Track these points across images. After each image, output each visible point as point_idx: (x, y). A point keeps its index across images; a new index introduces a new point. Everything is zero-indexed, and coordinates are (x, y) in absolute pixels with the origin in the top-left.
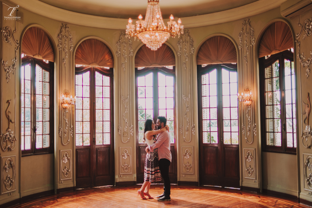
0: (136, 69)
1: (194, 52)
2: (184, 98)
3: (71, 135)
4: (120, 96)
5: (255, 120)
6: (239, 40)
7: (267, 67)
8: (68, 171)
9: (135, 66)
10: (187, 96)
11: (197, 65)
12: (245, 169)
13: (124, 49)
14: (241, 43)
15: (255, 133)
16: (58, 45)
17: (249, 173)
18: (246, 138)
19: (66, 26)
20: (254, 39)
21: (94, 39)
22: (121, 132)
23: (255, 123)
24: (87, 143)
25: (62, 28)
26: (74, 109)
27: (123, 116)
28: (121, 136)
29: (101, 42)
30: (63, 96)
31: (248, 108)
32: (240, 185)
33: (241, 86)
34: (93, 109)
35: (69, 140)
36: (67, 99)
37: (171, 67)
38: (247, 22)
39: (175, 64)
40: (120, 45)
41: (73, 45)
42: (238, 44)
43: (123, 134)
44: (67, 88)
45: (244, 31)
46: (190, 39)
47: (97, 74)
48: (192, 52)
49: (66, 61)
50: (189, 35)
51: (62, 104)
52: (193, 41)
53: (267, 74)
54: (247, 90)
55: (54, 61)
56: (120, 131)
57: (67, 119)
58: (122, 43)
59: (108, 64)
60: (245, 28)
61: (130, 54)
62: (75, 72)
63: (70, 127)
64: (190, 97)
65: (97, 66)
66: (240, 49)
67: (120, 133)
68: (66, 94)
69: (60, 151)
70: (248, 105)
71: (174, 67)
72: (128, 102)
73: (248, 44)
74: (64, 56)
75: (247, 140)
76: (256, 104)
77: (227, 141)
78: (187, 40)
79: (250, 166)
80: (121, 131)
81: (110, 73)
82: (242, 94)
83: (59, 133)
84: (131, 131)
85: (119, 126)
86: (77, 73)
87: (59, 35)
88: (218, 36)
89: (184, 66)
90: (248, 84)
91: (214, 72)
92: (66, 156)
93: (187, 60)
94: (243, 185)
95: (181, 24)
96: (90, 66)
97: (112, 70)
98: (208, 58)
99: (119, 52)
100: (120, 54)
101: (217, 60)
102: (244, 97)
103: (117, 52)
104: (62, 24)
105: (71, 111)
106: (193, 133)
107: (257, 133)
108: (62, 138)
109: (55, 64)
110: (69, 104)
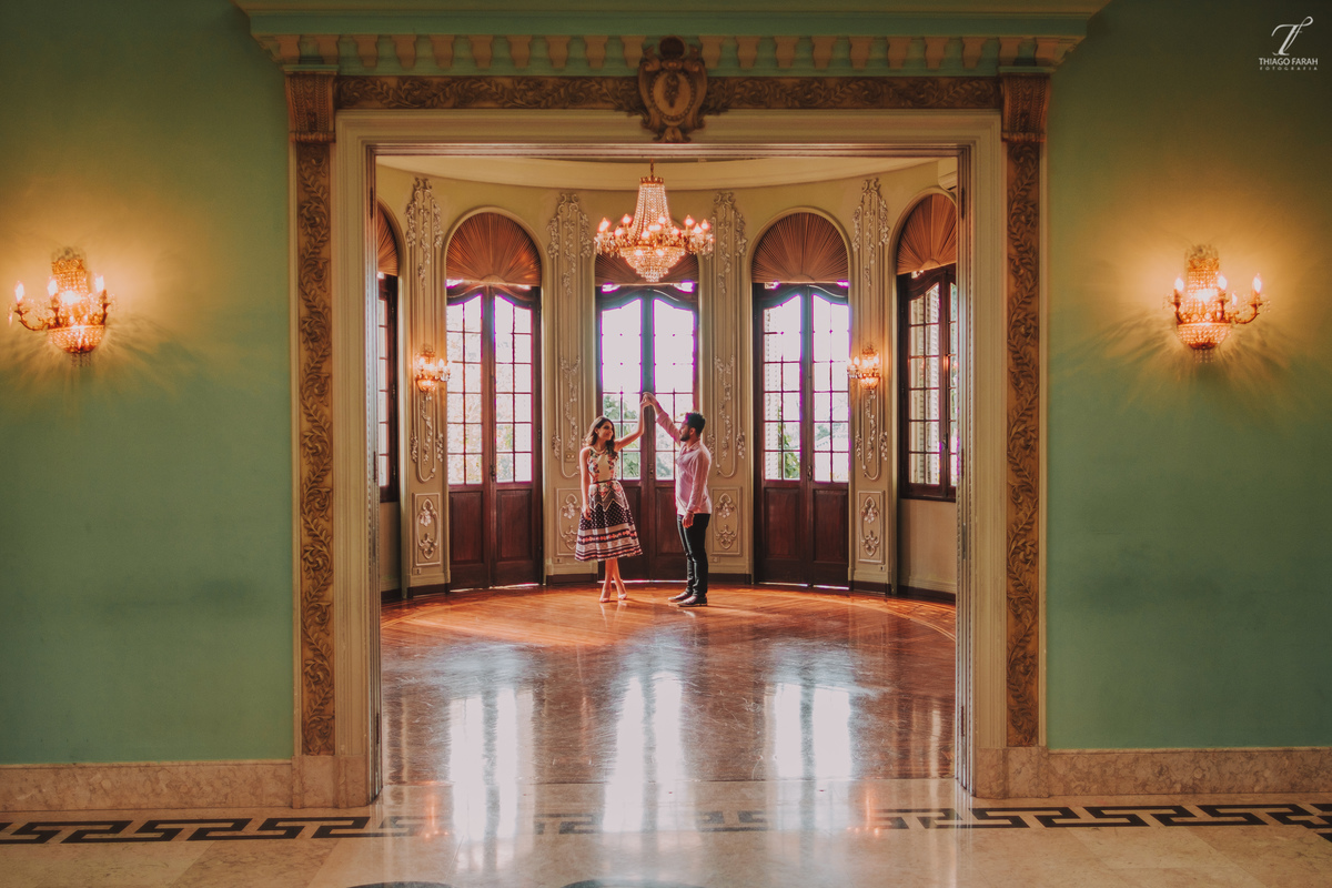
0: (598, 290)
1: (744, 250)
2: (718, 366)
3: (440, 456)
4: (559, 359)
5: (884, 425)
6: (853, 228)
7: (915, 297)
8: (432, 545)
9: (597, 281)
10: (725, 362)
11: (753, 284)
12: (860, 540)
13: (568, 239)
14: (858, 236)
15: (883, 455)
16: (407, 233)
17: (869, 548)
18: (864, 467)
19: (425, 183)
20: (886, 229)
21: (492, 214)
22: (560, 452)
23: (884, 431)
24: (476, 477)
25: (415, 190)
26: (443, 392)
27: (565, 410)
28: (560, 460)
29: (509, 219)
30: (422, 360)
31: (871, 394)
32: (849, 579)
33: (859, 342)
34: (490, 388)
35: (434, 470)
36: (431, 368)
37: (687, 287)
38: (872, 185)
39: (697, 279)
40: (558, 227)
41: (442, 232)
42: (850, 236)
43: (566, 457)
44: (429, 342)
45: (866, 206)
46: (736, 217)
47: (498, 300)
48: (741, 251)
49: (426, 273)
50: (733, 208)
51: (417, 379)
52: (742, 222)
53: (916, 314)
54: (870, 351)
55: (398, 274)
56: (557, 449)
57: (429, 419)
58: (563, 223)
59: (527, 277)
60: (867, 200)
61: (582, 252)
62: (448, 299)
63: (437, 437)
64: (733, 365)
65: (498, 283)
66: (855, 250)
67: (557, 454)
68: (428, 354)
69: (413, 495)
70: (869, 388)
71: (696, 287)
72: (577, 375)
73: (873, 241)
74: (421, 260)
75: (867, 470)
76: (887, 385)
77: (821, 474)
78: (728, 218)
79: (872, 533)
80: (560, 447)
81: (531, 300)
82: (857, 361)
83: (411, 451)
85: (555, 436)
86: (451, 302)
87: (409, 208)
88: (804, 214)
89: (721, 284)
90: (872, 336)
91: (795, 303)
92: (428, 509)
93: (728, 270)
94: (855, 579)
95: (707, 232)
96: (482, 284)
97: (536, 292)
98: (780, 266)
99: (556, 247)
100: (558, 251)
101: (802, 273)
102: (860, 368)
103: (550, 247)
104: (417, 179)
105: (438, 398)
106: (740, 454)
107: (889, 455)
108: (417, 464)
109: (400, 280)
110: (434, 379)
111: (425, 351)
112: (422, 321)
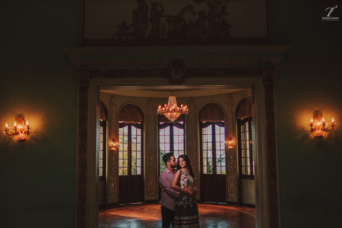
0: (159, 124)
1: (197, 113)
2: (190, 144)
3: (116, 168)
4: (148, 142)
5: (235, 159)
6: (225, 107)
7: (242, 125)
8: (114, 192)
9: (158, 121)
10: (192, 142)
11: (199, 122)
12: (229, 190)
13: (151, 111)
14: (227, 109)
15: (235, 167)
16: (109, 109)
17: (232, 193)
19: (114, 97)
20: (234, 107)
21: (131, 104)
24: (126, 174)
25: (111, 98)
26: (118, 150)
29: (135, 106)
30: (112, 143)
31: (231, 150)
32: (227, 201)
33: (227, 137)
34: (130, 150)
35: (115, 172)
36: (114, 144)
37: (182, 123)
38: (230, 96)
39: (185, 120)
40: (148, 108)
41: (118, 109)
42: (225, 109)
44: (114, 138)
45: (229, 101)
46: (195, 104)
47: (132, 127)
48: (196, 113)
49: (114, 120)
50: (194, 102)
52: (196, 106)
53: (242, 129)
54: (231, 139)
55: (106, 120)
57: (114, 158)
58: (149, 106)
59: (140, 120)
61: (154, 114)
63: (116, 163)
64: (194, 143)
65: (132, 122)
66: (226, 113)
67: (147, 167)
68: (114, 141)
69: (109, 179)
71: (184, 123)
72: (153, 146)
73: (231, 110)
74: (112, 116)
75: (231, 171)
76: (235, 148)
77: (218, 172)
78: (192, 105)
79: (232, 188)
80: (148, 165)
81: (141, 127)
82: (227, 142)
83: (109, 167)
84: (155, 166)
85: (147, 162)
86: (120, 127)
87: (109, 103)
88: (212, 103)
89: (191, 122)
90: (231, 135)
91: (210, 127)
92: (113, 182)
93: (193, 118)
94: (228, 201)
95: (187, 108)
96: (128, 122)
97: (142, 124)
98: (206, 117)
99: (148, 113)
100: (148, 114)
101: (212, 119)
102: (228, 144)
103: (146, 113)
104: (112, 96)
105: (116, 152)
106: (197, 167)
107: (236, 167)
108: (110, 170)
109: (107, 122)
110: (115, 148)
111: (113, 140)
112: (112, 132)
